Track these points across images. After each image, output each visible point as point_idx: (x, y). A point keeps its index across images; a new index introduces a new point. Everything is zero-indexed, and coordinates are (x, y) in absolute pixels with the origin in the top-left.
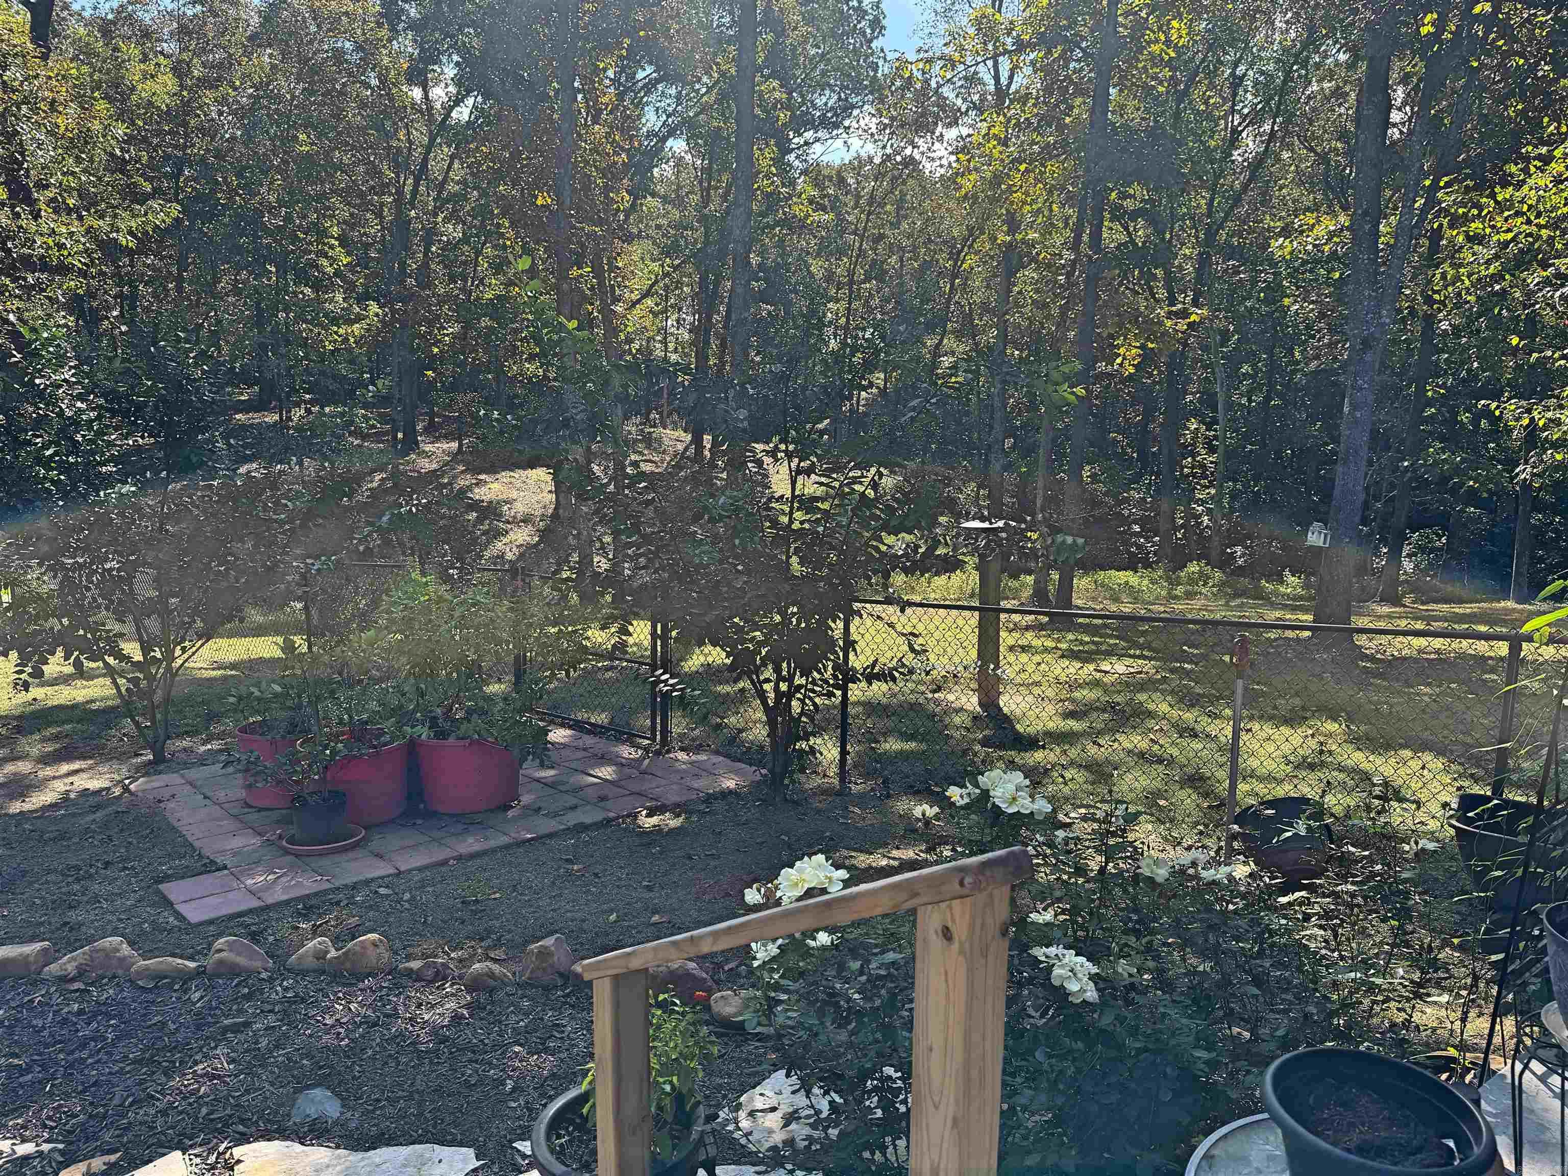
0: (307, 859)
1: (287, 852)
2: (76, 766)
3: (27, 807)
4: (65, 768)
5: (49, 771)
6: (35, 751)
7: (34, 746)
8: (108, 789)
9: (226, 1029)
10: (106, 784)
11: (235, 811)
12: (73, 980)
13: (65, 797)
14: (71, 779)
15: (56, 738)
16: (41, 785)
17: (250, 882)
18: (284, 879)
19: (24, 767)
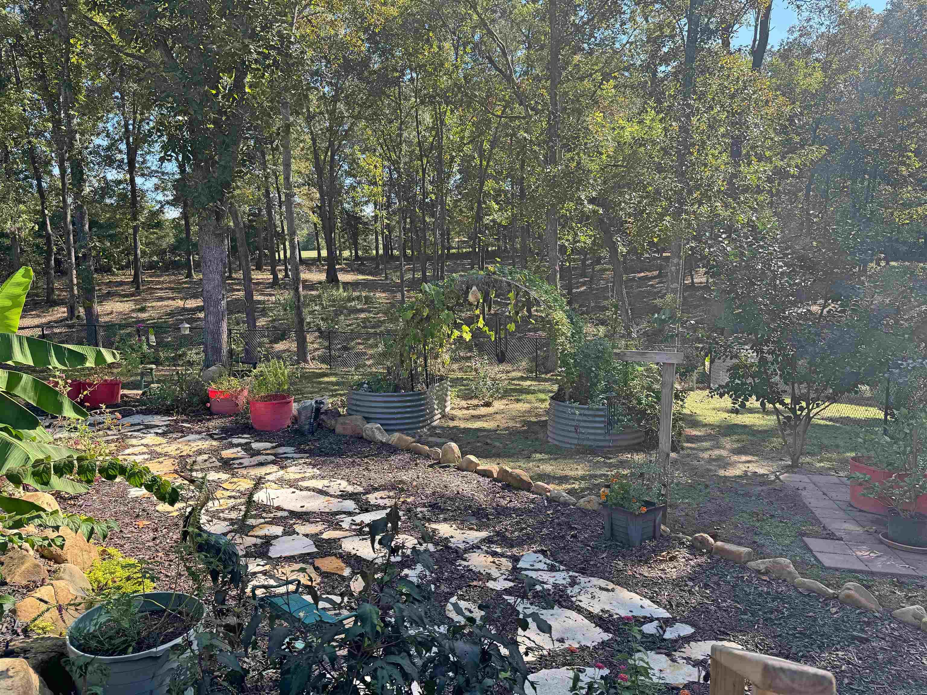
0: (897, 551)
1: (881, 542)
2: (749, 458)
3: (727, 474)
4: (744, 458)
5: (735, 458)
6: (728, 446)
7: (728, 442)
8: (767, 475)
9: (854, 638)
10: (766, 472)
11: (844, 507)
12: (763, 574)
13: (745, 475)
14: (747, 465)
15: (738, 441)
16: (732, 464)
17: (859, 553)
18: (882, 559)
19: (724, 453)
